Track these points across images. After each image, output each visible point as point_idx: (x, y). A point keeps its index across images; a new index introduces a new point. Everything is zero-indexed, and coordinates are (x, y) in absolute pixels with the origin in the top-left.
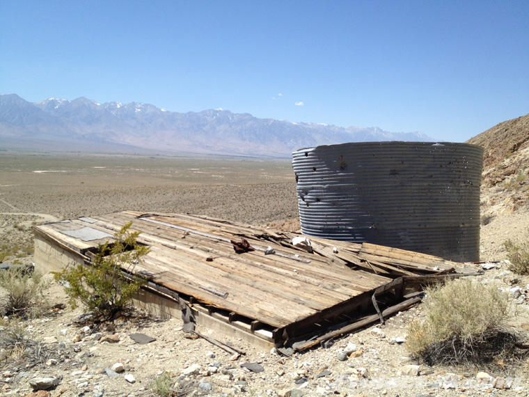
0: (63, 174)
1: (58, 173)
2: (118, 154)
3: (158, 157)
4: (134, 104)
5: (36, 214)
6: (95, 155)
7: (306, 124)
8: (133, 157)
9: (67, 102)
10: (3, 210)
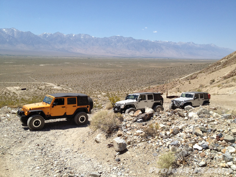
0: (52, 66)
1: (50, 66)
2: (74, 57)
3: (91, 58)
4: (80, 35)
5: (46, 83)
6: (64, 58)
7: (158, 41)
8: (81, 58)
9: (51, 34)
10: (31, 81)
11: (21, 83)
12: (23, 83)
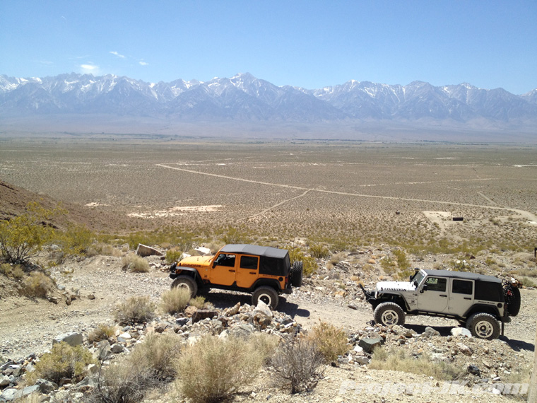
5: (513, 210)
10: (481, 203)
11: (458, 204)
12: (462, 204)
